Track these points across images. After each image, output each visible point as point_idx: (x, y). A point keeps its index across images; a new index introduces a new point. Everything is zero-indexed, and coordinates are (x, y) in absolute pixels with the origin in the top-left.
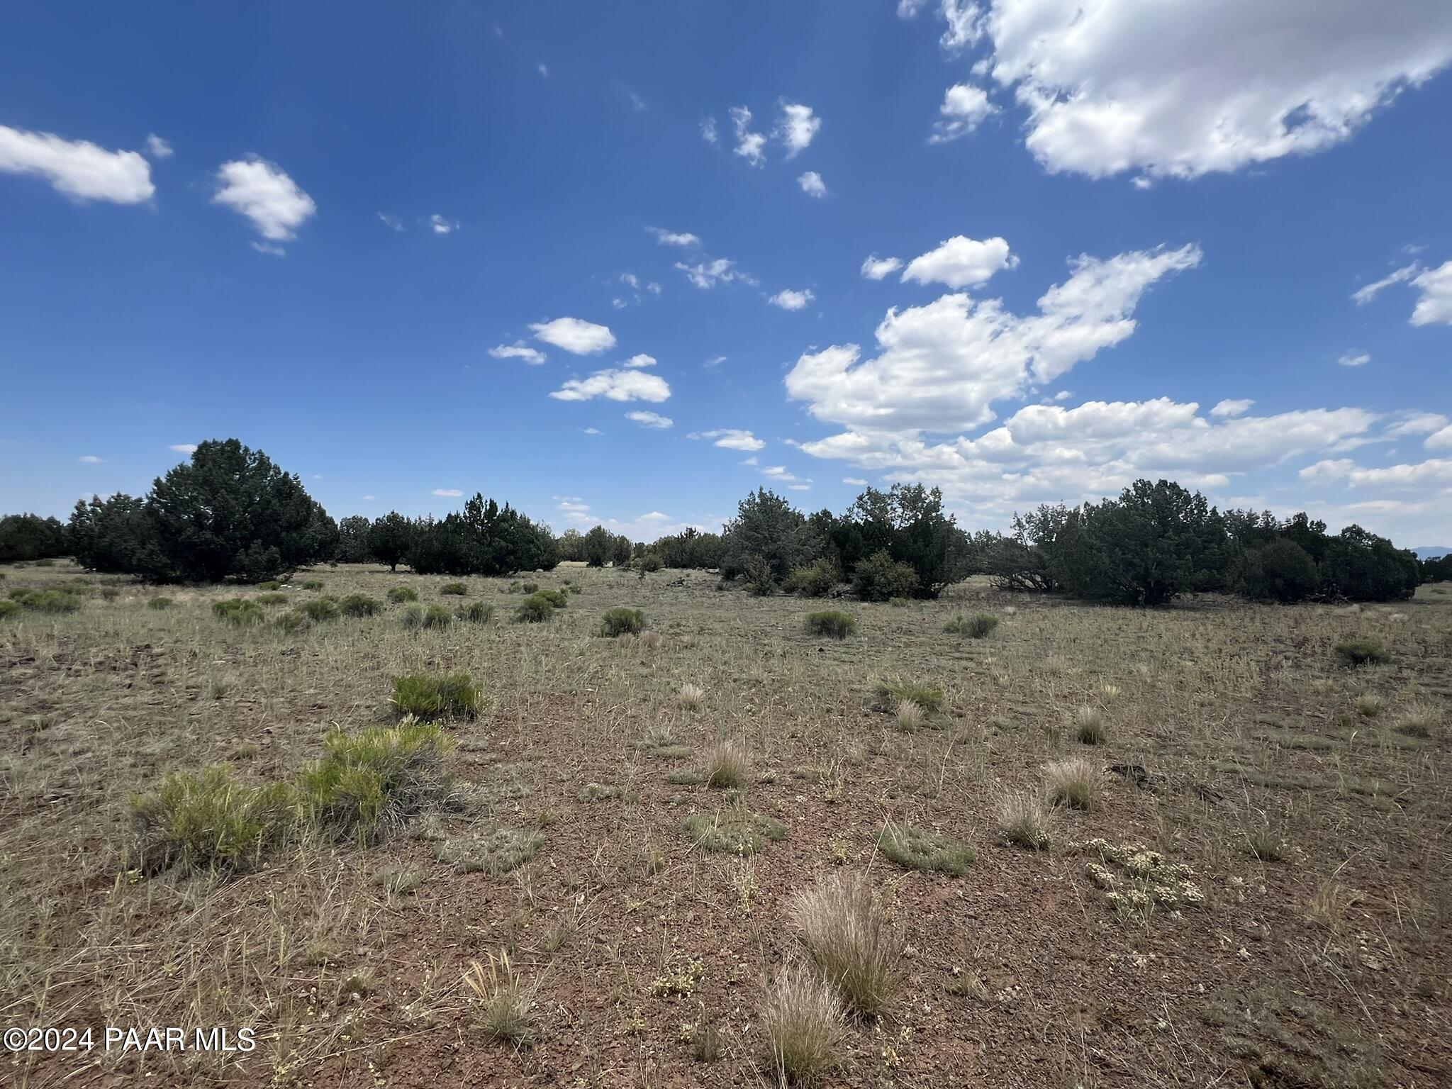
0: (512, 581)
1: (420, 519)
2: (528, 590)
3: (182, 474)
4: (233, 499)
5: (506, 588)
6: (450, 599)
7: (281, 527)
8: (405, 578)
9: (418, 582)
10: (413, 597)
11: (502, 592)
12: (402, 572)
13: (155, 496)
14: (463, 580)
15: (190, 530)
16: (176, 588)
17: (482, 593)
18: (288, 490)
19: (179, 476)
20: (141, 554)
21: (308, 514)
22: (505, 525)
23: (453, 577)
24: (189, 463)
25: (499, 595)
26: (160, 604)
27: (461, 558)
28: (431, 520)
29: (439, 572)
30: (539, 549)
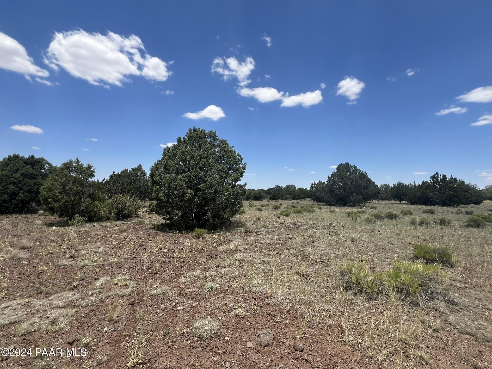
0: (458, 209)
1: (410, 184)
2: (467, 213)
3: (334, 174)
4: (348, 181)
5: (455, 212)
6: (427, 215)
7: (362, 189)
8: (405, 206)
9: (412, 208)
10: (411, 214)
11: (453, 213)
12: (404, 204)
13: (328, 181)
14: (432, 207)
15: (337, 190)
16: (335, 207)
17: (442, 214)
18: (363, 177)
19: (333, 175)
20: (326, 197)
21: (370, 184)
22: (451, 185)
23: (427, 206)
24: (336, 171)
25: (451, 215)
26: (332, 212)
27: (430, 199)
28: (415, 184)
29: (420, 204)
30: (471, 195)
